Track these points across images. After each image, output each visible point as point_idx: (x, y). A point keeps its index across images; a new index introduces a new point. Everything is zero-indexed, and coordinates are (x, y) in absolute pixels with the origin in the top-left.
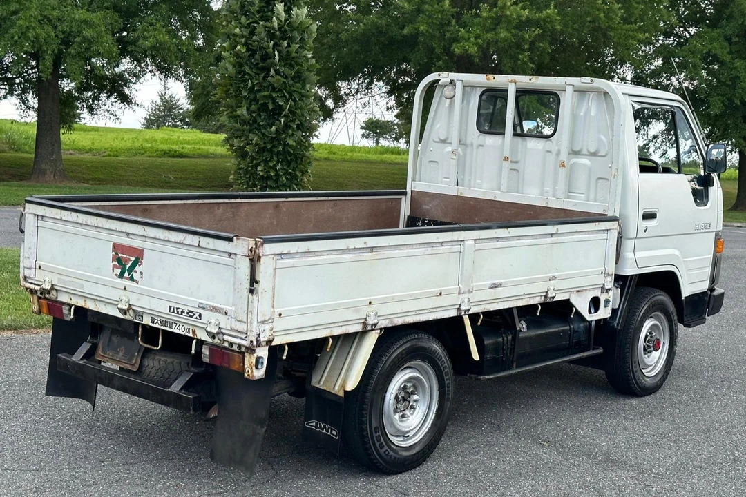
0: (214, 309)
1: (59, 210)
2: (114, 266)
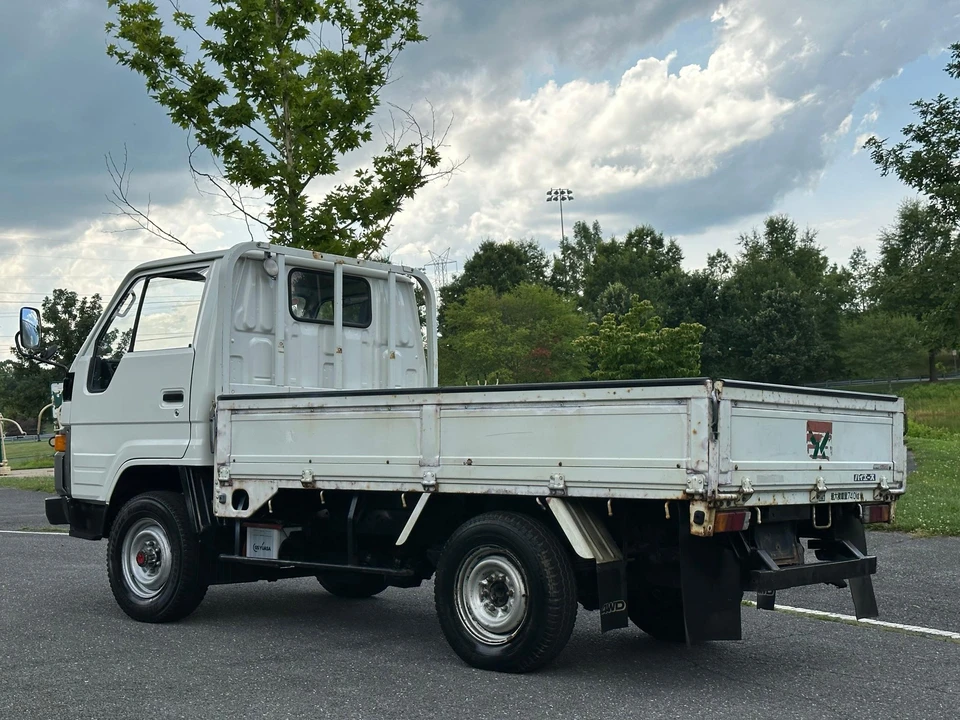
0: (883, 468)
1: (760, 392)
2: (809, 447)
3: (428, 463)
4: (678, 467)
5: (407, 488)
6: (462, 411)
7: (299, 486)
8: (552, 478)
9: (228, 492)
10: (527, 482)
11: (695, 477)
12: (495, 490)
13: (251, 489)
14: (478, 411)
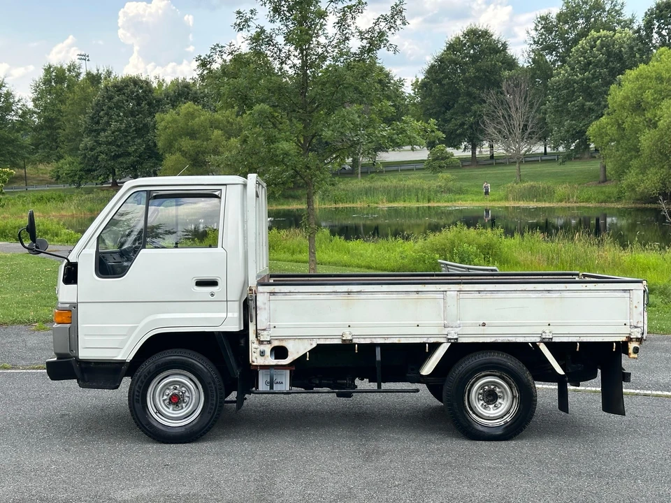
3: (450, 325)
4: (625, 324)
5: (432, 340)
6: (477, 295)
7: (339, 342)
8: (544, 332)
9: (268, 349)
10: (524, 335)
11: (636, 329)
12: (500, 340)
13: (289, 345)
14: (489, 295)
